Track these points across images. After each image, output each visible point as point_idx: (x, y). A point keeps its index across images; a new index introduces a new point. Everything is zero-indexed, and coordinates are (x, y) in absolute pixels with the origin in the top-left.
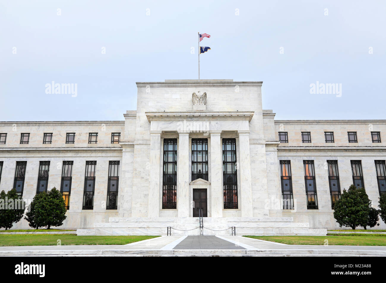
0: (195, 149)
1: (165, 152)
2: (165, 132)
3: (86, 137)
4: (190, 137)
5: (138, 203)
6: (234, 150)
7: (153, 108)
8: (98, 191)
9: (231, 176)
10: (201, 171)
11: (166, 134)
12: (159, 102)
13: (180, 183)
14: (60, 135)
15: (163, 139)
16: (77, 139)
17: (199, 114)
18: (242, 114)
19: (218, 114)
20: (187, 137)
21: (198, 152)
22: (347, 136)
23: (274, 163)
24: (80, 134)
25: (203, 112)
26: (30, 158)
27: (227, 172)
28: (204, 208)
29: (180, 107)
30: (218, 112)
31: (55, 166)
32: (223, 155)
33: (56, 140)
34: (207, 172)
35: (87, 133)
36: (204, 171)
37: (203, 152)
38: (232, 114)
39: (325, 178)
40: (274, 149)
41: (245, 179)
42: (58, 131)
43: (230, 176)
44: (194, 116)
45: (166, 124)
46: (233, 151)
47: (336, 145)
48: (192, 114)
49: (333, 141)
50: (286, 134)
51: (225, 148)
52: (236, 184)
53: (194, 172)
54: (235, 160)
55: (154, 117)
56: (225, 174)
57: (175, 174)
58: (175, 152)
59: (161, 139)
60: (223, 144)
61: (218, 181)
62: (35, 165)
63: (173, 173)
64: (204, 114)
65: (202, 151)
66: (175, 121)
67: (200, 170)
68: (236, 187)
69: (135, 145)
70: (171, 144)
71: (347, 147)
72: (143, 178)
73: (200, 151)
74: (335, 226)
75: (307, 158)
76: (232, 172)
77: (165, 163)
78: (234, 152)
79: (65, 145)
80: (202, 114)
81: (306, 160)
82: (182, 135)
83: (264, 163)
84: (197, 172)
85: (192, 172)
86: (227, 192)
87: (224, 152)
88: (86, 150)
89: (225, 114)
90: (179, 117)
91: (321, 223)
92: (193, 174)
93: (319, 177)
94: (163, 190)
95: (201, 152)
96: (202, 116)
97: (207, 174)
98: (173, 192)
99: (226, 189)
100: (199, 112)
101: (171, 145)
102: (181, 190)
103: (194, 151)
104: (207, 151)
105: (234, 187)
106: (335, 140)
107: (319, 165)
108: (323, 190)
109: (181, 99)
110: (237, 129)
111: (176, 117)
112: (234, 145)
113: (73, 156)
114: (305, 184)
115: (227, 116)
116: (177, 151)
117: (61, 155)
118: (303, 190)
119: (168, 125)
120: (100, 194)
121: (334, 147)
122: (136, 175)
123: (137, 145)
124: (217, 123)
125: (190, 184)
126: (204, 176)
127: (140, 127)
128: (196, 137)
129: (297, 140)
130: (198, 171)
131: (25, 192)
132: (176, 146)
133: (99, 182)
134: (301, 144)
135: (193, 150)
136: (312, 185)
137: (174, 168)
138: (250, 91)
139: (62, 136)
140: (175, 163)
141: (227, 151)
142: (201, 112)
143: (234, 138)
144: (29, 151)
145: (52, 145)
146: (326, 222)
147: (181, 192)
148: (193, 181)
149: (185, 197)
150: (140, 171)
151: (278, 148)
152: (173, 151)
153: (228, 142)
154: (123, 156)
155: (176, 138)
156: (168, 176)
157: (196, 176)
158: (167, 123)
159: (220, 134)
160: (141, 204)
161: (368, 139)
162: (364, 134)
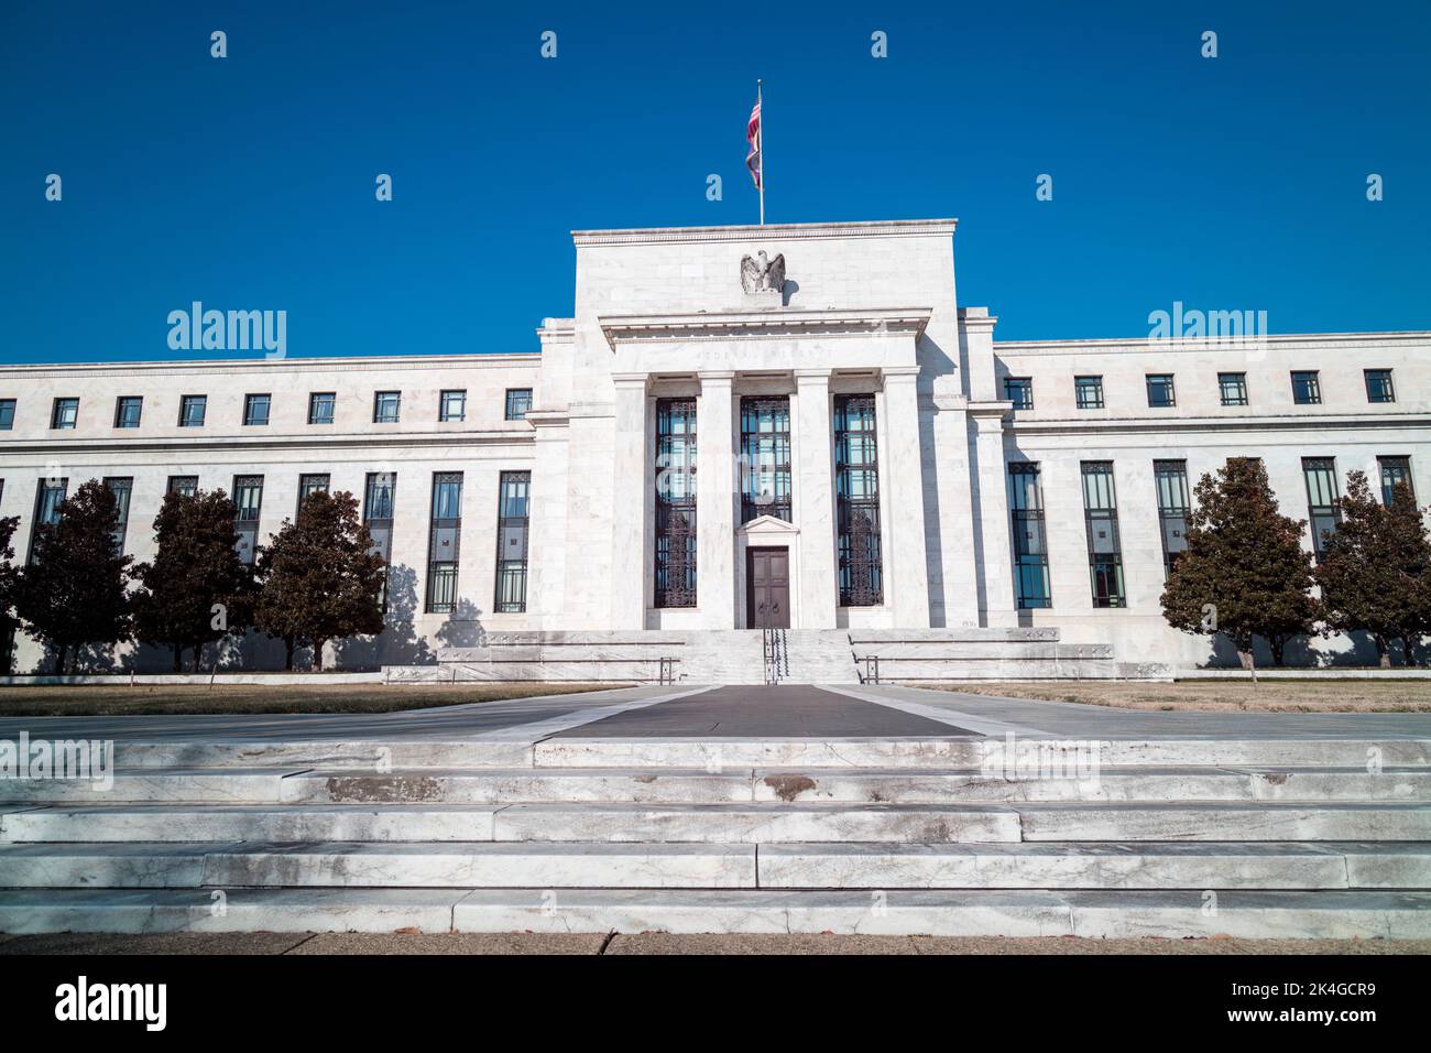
1: (662, 439)
2: (660, 378)
3: (433, 404)
4: (738, 391)
6: (871, 429)
7: (623, 308)
8: (469, 559)
9: (862, 506)
11: (662, 383)
12: (640, 290)
13: (705, 532)
14: (356, 397)
15: (655, 399)
16: (408, 409)
17: (763, 319)
18: (893, 317)
19: (819, 320)
20: (726, 390)
21: (760, 437)
22: (1216, 387)
23: (991, 468)
24: (414, 396)
25: (774, 315)
26: (275, 466)
27: (848, 496)
28: (781, 606)
30: (822, 313)
32: (836, 445)
33: (345, 414)
34: (790, 496)
35: (433, 391)
37: (777, 438)
38: (864, 316)
39: (1147, 514)
40: (993, 425)
42: (352, 387)
44: (745, 327)
45: (662, 353)
46: (867, 432)
47: (1180, 414)
48: (740, 319)
49: (1171, 403)
50: (1028, 383)
51: (843, 423)
52: (876, 534)
54: (873, 459)
55: (624, 329)
56: (841, 502)
57: (692, 504)
58: (691, 439)
59: (647, 400)
60: (835, 413)
61: (821, 520)
62: (287, 484)
63: (685, 502)
64: (777, 318)
65: (774, 434)
69: (571, 421)
70: (679, 416)
71: (1215, 418)
72: (597, 517)
73: (766, 434)
75: (1092, 453)
76: (865, 495)
78: (871, 436)
79: (372, 427)
80: (770, 318)
81: (1088, 459)
82: (711, 383)
85: (743, 497)
86: (850, 556)
87: (840, 436)
88: (433, 440)
89: (840, 317)
90: (701, 328)
92: (745, 504)
93: (1130, 510)
94: (657, 552)
95: (771, 438)
96: (771, 326)
98: (685, 558)
99: (847, 547)
100: (761, 314)
101: (678, 419)
102: (710, 552)
103: (749, 434)
104: (789, 433)
105: (872, 543)
106: (1178, 399)
107: (1128, 476)
108: (1142, 550)
109: (707, 278)
110: (881, 363)
111: (690, 328)
112: (871, 417)
113: (397, 458)
114: (1087, 531)
115: (848, 324)
116: (695, 435)
117: (362, 454)
118: (1079, 549)
119: (669, 354)
120: (474, 568)
121: (1177, 418)
122: (576, 509)
123: (576, 421)
124: (817, 347)
125: (735, 533)
126: (779, 511)
127: (587, 364)
128: (754, 393)
129: (1062, 401)
132: (693, 420)
133: (472, 532)
134: (1075, 413)
135: (745, 430)
136: (1109, 536)
138: (918, 249)
139: (363, 402)
141: (847, 432)
142: (766, 314)
143: (869, 394)
144: (269, 446)
145: (334, 428)
147: (710, 557)
148: (746, 525)
149: (722, 571)
150: (588, 498)
151: (1003, 423)
152: (685, 435)
153: (853, 407)
154: (539, 456)
155: (692, 395)
156: (672, 510)
157: (753, 510)
158: (665, 348)
159: (826, 380)
160: (590, 595)
161: (1282, 395)
162: (1267, 378)
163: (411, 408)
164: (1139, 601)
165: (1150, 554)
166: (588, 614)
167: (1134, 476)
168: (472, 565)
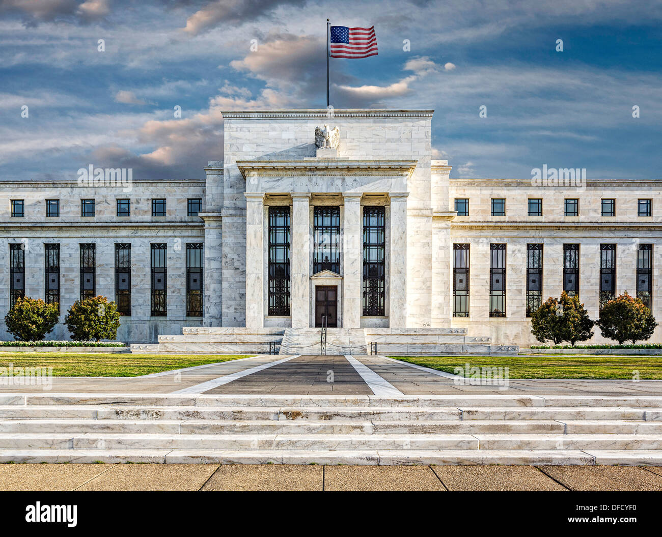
0: (320, 224)
1: (272, 229)
2: (270, 195)
3: (147, 207)
4: (311, 204)
5: (231, 306)
6: (383, 225)
7: (250, 155)
8: (172, 289)
9: (376, 266)
10: (329, 258)
11: (272, 199)
12: (260, 145)
13: (294, 277)
14: (106, 202)
15: (268, 207)
16: (134, 209)
17: (326, 164)
18: (396, 164)
19: (357, 164)
20: (306, 203)
21: (324, 229)
22: (563, 206)
23: (444, 247)
24: (138, 202)
25: (332, 162)
26: (63, 239)
27: (369, 260)
28: (333, 315)
29: (295, 154)
30: (358, 161)
31: (103, 252)
32: (364, 233)
33: (101, 211)
34: (338, 260)
35: (148, 199)
36: (333, 258)
37: (332, 229)
38: (381, 164)
39: (521, 271)
40: (446, 224)
41: (398, 270)
42: (103, 196)
43: (374, 266)
44: (317, 169)
45: (272, 181)
46: (381, 227)
47: (543, 221)
48: (313, 164)
49: (540, 214)
50: (467, 201)
51: (367, 221)
52: (383, 278)
53: (318, 260)
54: (383, 241)
55: (250, 169)
56: (366, 263)
57: (287, 263)
58: (287, 229)
59: (264, 208)
60: (364, 216)
61: (354, 273)
62: (72, 249)
63: (284, 262)
64: (334, 164)
65: (331, 227)
66: (286, 177)
67: (327, 257)
68: (382, 283)
69: (223, 217)
70: (281, 216)
71: (560, 222)
72: (238, 269)
73: (327, 227)
74: (528, 342)
75: (497, 239)
76: (378, 260)
77: (272, 246)
78: (382, 229)
79: (115, 219)
80: (330, 164)
81: (494, 243)
82: (298, 199)
83: (429, 246)
84: (322, 260)
85: (314, 260)
86: (369, 291)
87: (366, 229)
88: (149, 226)
89: (368, 164)
90: (292, 169)
91: (508, 336)
92: (315, 263)
93: (512, 269)
94: (269, 287)
95: (329, 229)
96: (330, 169)
97: (337, 264)
98: (284, 291)
99: (368, 286)
100: (325, 162)
101: (281, 218)
102: (296, 288)
103: (318, 227)
104: (339, 227)
105: (380, 284)
106: (543, 212)
107: (514, 251)
108: (516, 290)
109: (296, 140)
110: (388, 190)
111: (287, 169)
112: (383, 218)
113: (130, 235)
114: (490, 279)
115: (372, 169)
116: (290, 227)
117: (112, 234)
118: (486, 289)
119: (274, 183)
120: (175, 293)
121: (541, 222)
122: (227, 265)
123: (226, 217)
124: (355, 181)
125: (310, 279)
126: (333, 267)
127: (231, 187)
128: (321, 205)
129: (484, 211)
130: (324, 258)
131: (64, 289)
132: (289, 218)
133: (173, 275)
134: (490, 218)
135: (316, 225)
136: (501, 282)
137: (286, 254)
138: (412, 126)
139: (109, 204)
140: (287, 245)
141: (370, 227)
142: (329, 162)
143: (383, 206)
144: (61, 228)
145: (95, 219)
146: (516, 336)
147: (297, 291)
148: (316, 275)
149: (303, 298)
150: (233, 259)
151: (452, 223)
152: (284, 227)
153: (373, 213)
154: (206, 236)
155: (288, 205)
156: (277, 266)
157: (320, 267)
158: (273, 179)
159: (359, 199)
160: (235, 309)
161: (595, 211)
162: (589, 202)
163: (136, 208)
164: (512, 314)
165: (520, 291)
166: (235, 318)
167: (516, 252)
168: (174, 292)
